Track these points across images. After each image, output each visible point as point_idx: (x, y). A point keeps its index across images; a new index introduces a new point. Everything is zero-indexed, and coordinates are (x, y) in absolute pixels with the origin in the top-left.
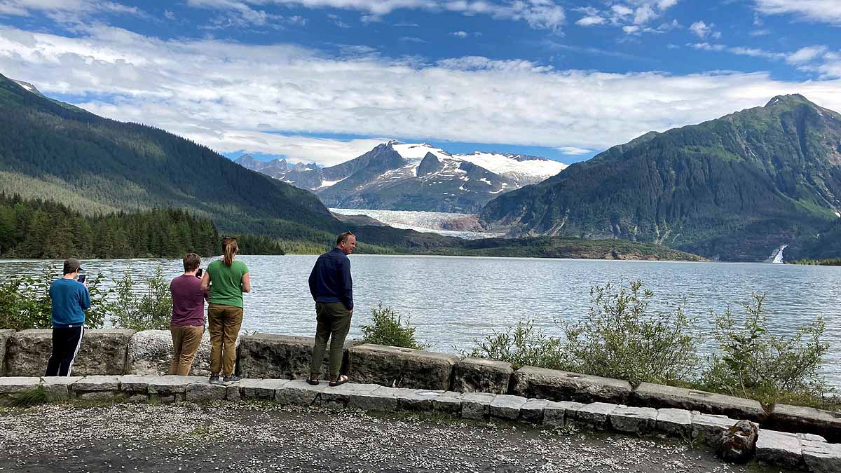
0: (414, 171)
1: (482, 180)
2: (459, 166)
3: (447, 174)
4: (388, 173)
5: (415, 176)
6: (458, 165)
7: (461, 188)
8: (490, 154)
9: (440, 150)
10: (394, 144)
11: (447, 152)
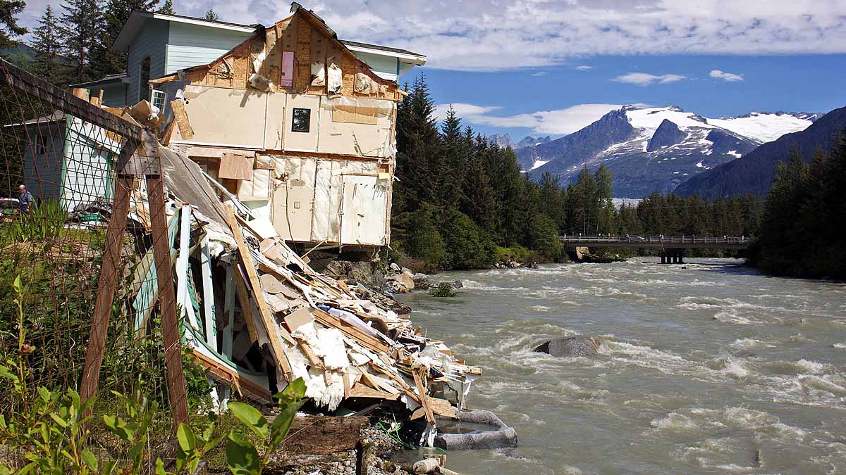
0: (645, 144)
1: (730, 153)
2: (707, 135)
3: (686, 146)
4: (614, 147)
5: (645, 150)
6: (706, 133)
7: (699, 165)
8: (773, 115)
9: (692, 114)
10: (629, 109)
11: (699, 117)
